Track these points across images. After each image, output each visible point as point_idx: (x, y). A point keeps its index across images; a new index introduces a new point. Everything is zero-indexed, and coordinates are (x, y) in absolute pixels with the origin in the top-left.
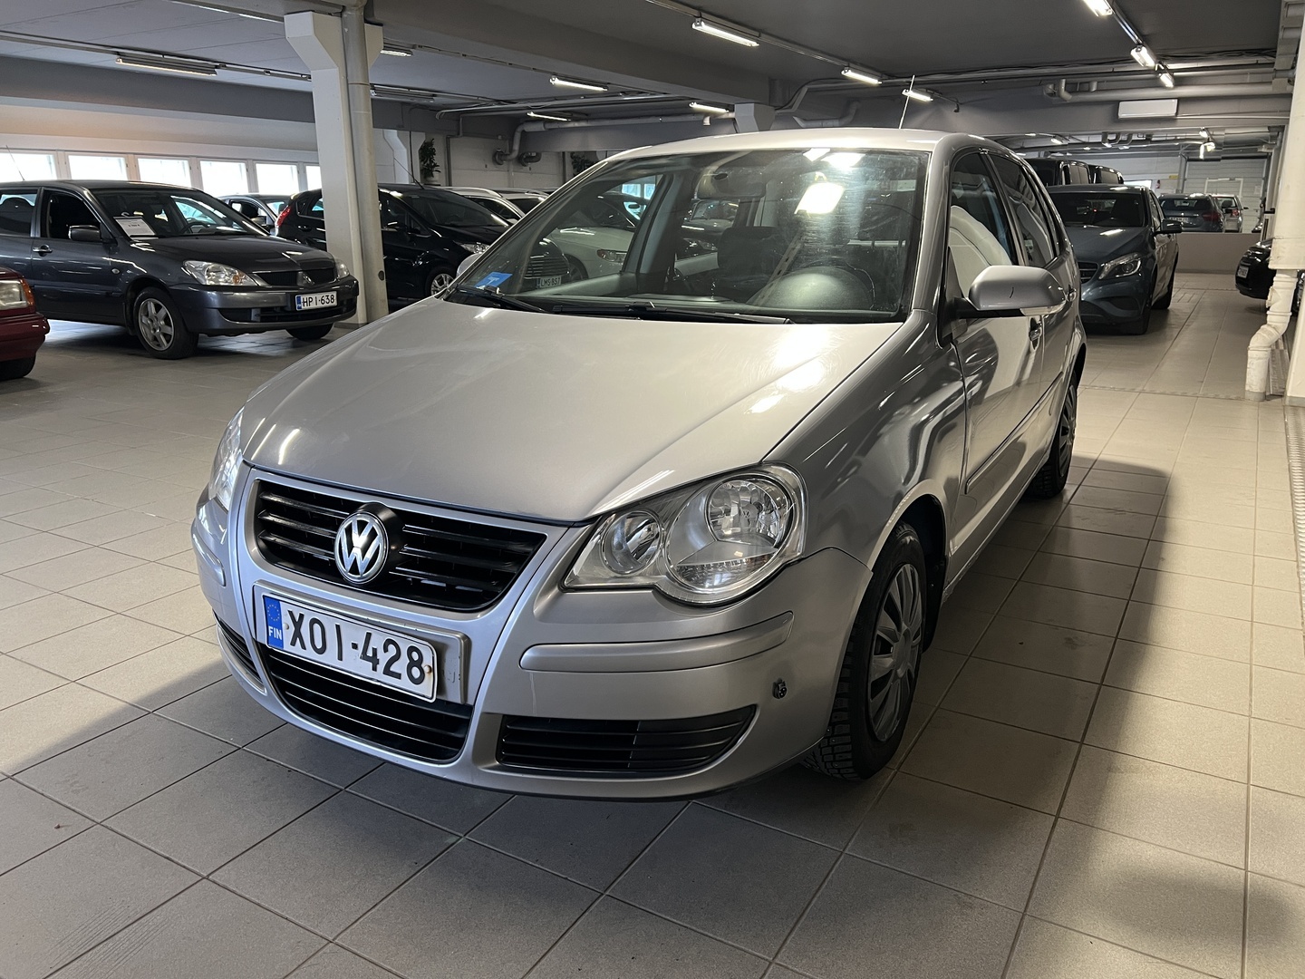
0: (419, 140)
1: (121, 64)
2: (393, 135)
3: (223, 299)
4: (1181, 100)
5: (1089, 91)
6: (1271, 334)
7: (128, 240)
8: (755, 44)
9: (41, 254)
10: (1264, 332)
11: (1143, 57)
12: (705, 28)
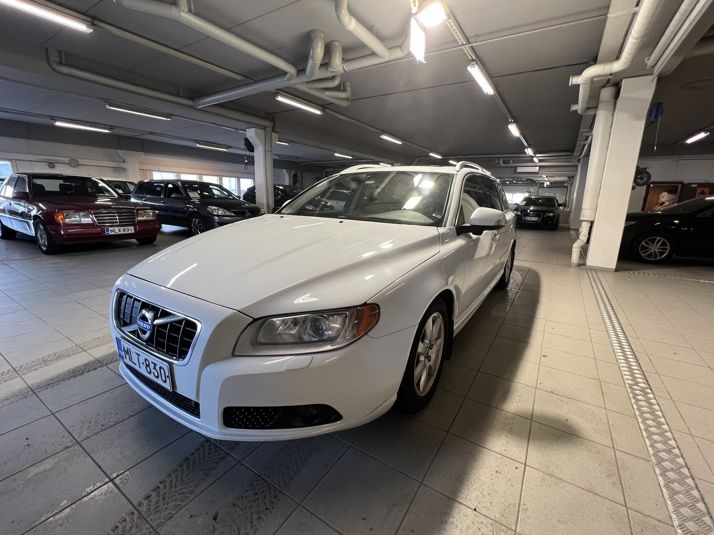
0: (293, 173)
1: (198, 145)
2: (284, 171)
3: (219, 219)
4: (541, 167)
5: (510, 163)
6: (580, 243)
7: (191, 199)
8: (400, 143)
9: (163, 203)
10: (579, 242)
11: (529, 152)
12: (384, 137)
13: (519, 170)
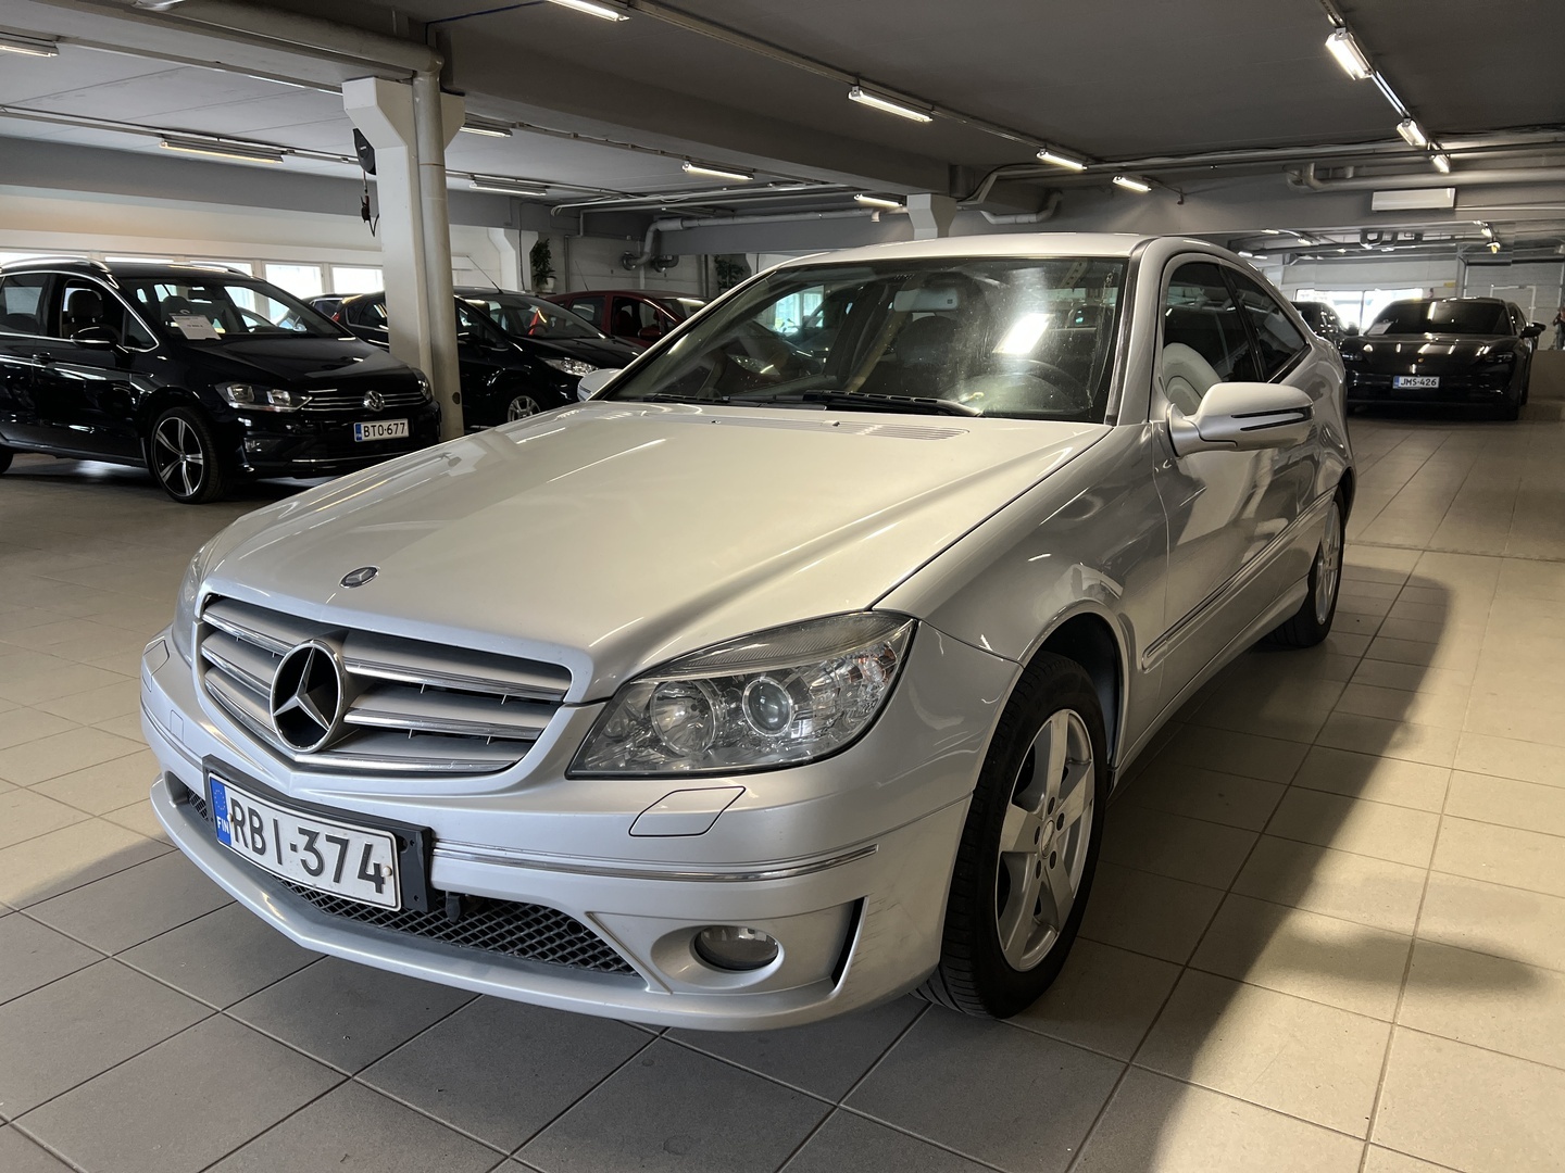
0: (531, 240)
1: (168, 149)
2: (499, 234)
4: (1460, 189)
5: (1344, 178)
8: (927, 119)
11: (1412, 134)
12: (863, 98)
13: (1381, 202)
